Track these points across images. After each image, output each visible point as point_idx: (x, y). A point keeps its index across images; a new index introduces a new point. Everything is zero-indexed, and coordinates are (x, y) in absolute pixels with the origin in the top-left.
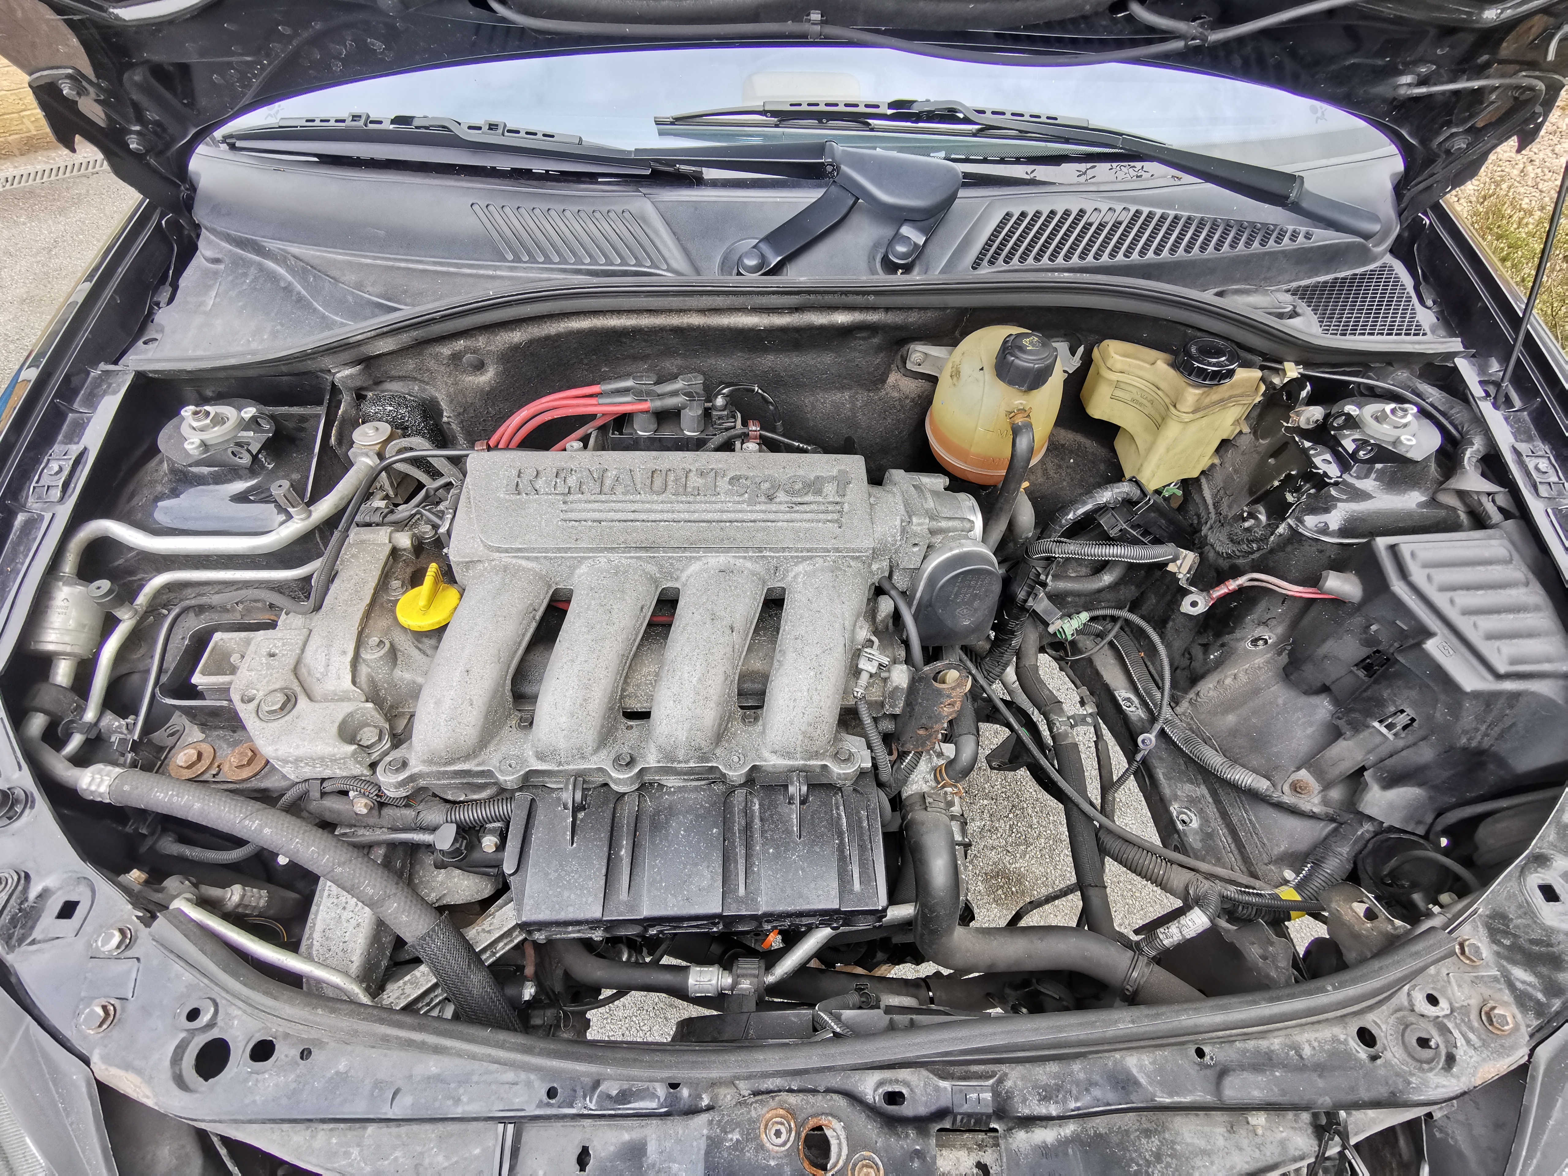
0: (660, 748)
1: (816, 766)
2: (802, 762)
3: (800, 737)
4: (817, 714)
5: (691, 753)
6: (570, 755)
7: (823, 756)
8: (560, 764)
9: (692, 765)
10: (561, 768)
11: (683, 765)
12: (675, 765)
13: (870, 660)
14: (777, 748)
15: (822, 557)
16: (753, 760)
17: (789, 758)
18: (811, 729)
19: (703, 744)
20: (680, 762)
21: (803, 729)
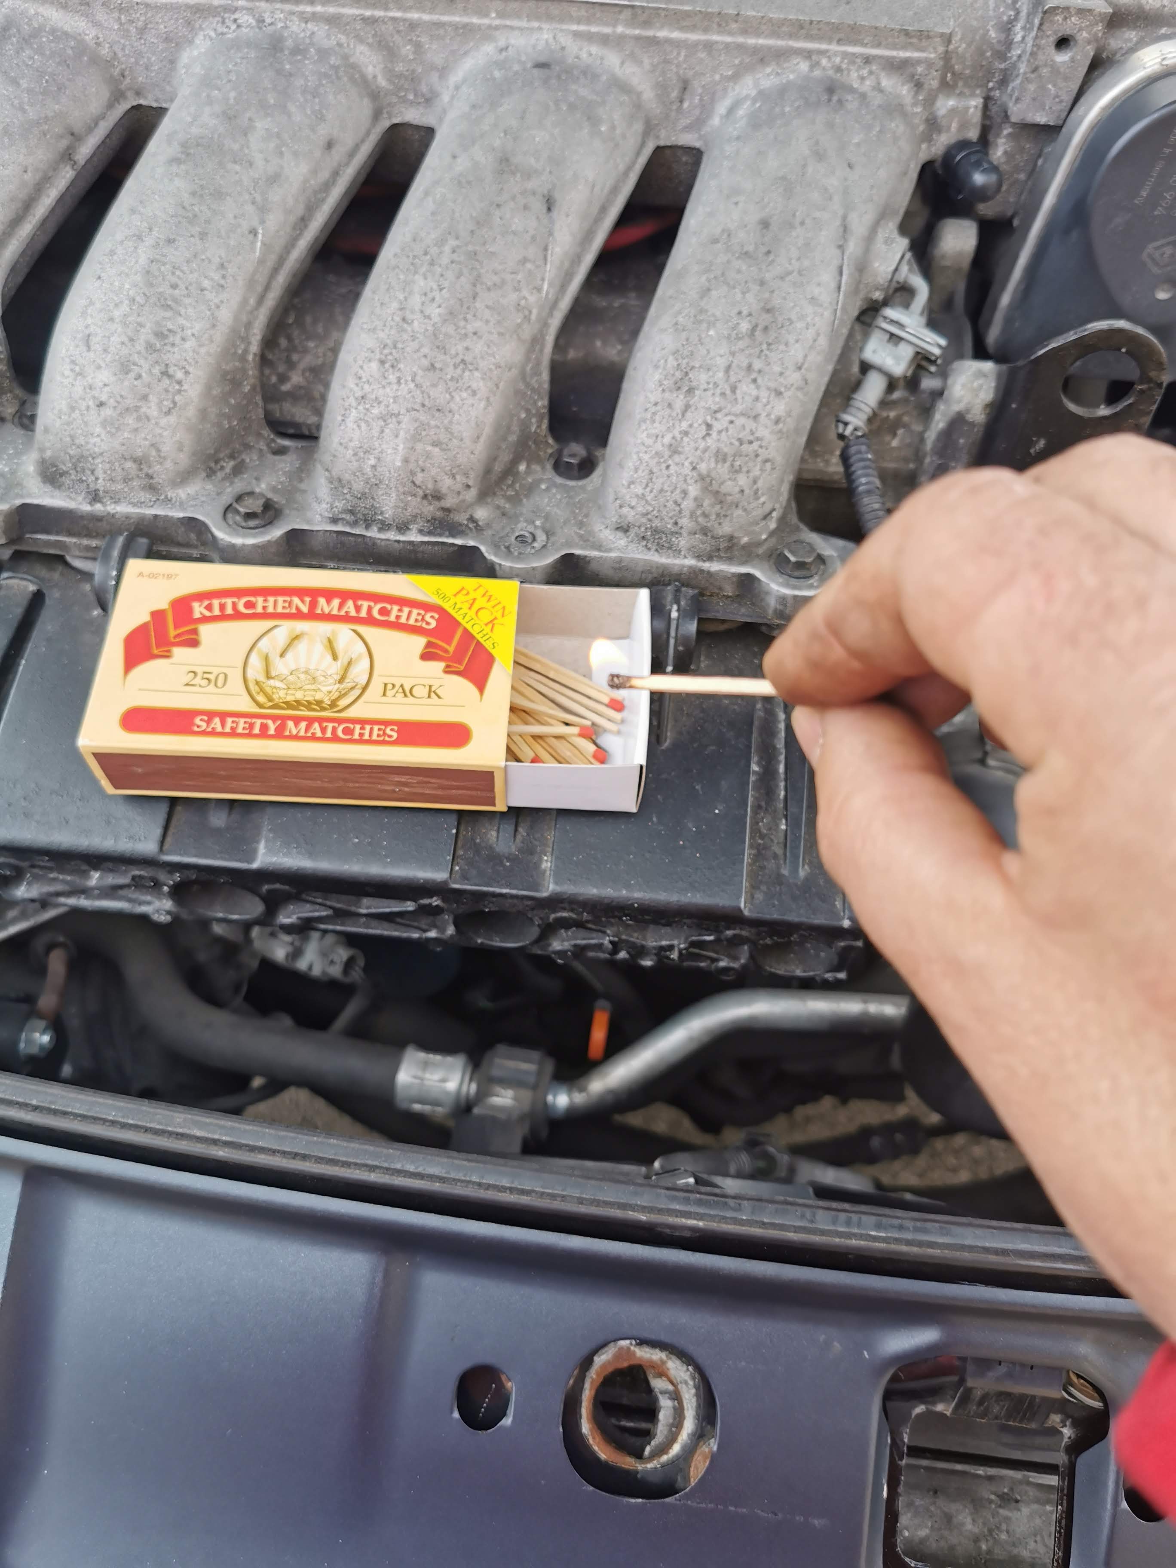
0: (338, 484)
1: (727, 577)
2: (690, 562)
3: (694, 490)
4: (745, 435)
5: (415, 504)
6: (119, 474)
7: (748, 553)
8: (95, 497)
9: (414, 536)
10: (98, 507)
11: (392, 535)
12: (373, 533)
13: (894, 339)
14: (630, 515)
15: (808, 54)
16: (568, 544)
17: (660, 548)
18: (723, 470)
19: (446, 484)
20: (384, 526)
21: (703, 467)
